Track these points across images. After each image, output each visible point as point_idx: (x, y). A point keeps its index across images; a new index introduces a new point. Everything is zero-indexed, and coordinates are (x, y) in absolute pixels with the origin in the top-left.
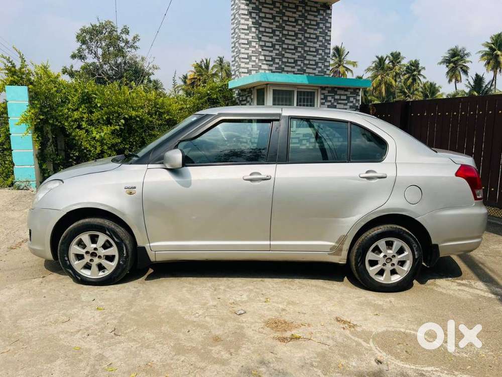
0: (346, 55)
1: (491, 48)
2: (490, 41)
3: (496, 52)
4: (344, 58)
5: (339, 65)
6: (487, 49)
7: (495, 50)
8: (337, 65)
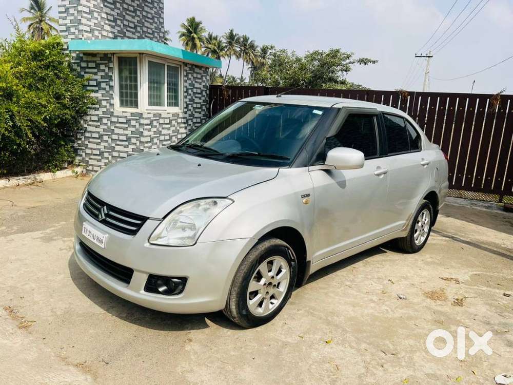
0: (49, 10)
1: (188, 30)
2: (186, 24)
3: (192, 35)
4: (45, 13)
5: (41, 21)
6: (185, 31)
7: (192, 33)
8: (37, 20)
